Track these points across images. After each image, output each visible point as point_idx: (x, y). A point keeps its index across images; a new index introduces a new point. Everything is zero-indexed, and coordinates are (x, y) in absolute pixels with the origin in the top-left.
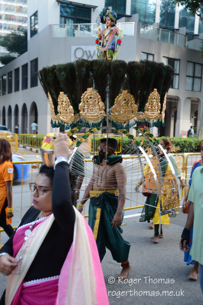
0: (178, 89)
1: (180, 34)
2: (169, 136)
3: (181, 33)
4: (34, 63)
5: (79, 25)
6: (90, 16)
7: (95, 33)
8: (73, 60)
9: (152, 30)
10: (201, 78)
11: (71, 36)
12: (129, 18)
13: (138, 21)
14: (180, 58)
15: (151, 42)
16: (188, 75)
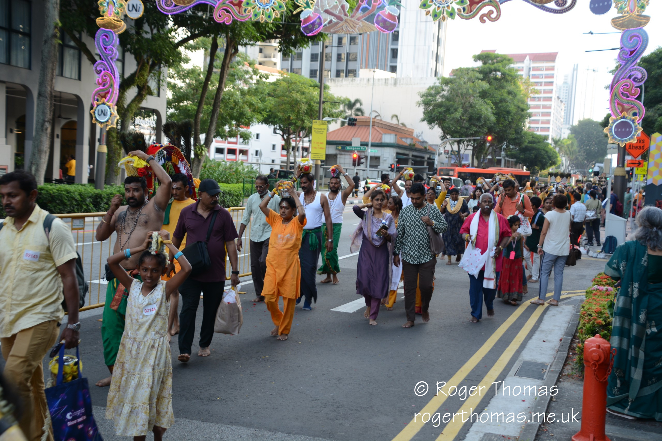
10: (29, 35)
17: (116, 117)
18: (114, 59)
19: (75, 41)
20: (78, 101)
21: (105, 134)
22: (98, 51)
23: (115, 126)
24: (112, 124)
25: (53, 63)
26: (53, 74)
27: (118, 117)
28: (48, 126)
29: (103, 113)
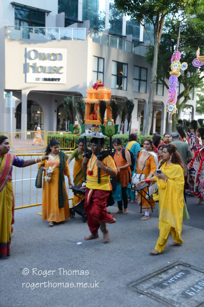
0: (126, 90)
1: (127, 41)
2: (119, 134)
5: (34, 28)
6: (44, 20)
7: (50, 36)
8: (28, 61)
9: (102, 36)
10: (146, 81)
11: (26, 38)
12: (81, 24)
13: (89, 27)
14: (128, 63)
15: (101, 46)
16: (135, 78)
17: (176, 109)
18: (176, 87)
19: (162, 81)
20: (162, 104)
21: (171, 116)
22: (170, 85)
23: (175, 113)
24: (174, 112)
25: (154, 90)
26: (153, 94)
27: (177, 109)
28: (151, 114)
29: (171, 108)
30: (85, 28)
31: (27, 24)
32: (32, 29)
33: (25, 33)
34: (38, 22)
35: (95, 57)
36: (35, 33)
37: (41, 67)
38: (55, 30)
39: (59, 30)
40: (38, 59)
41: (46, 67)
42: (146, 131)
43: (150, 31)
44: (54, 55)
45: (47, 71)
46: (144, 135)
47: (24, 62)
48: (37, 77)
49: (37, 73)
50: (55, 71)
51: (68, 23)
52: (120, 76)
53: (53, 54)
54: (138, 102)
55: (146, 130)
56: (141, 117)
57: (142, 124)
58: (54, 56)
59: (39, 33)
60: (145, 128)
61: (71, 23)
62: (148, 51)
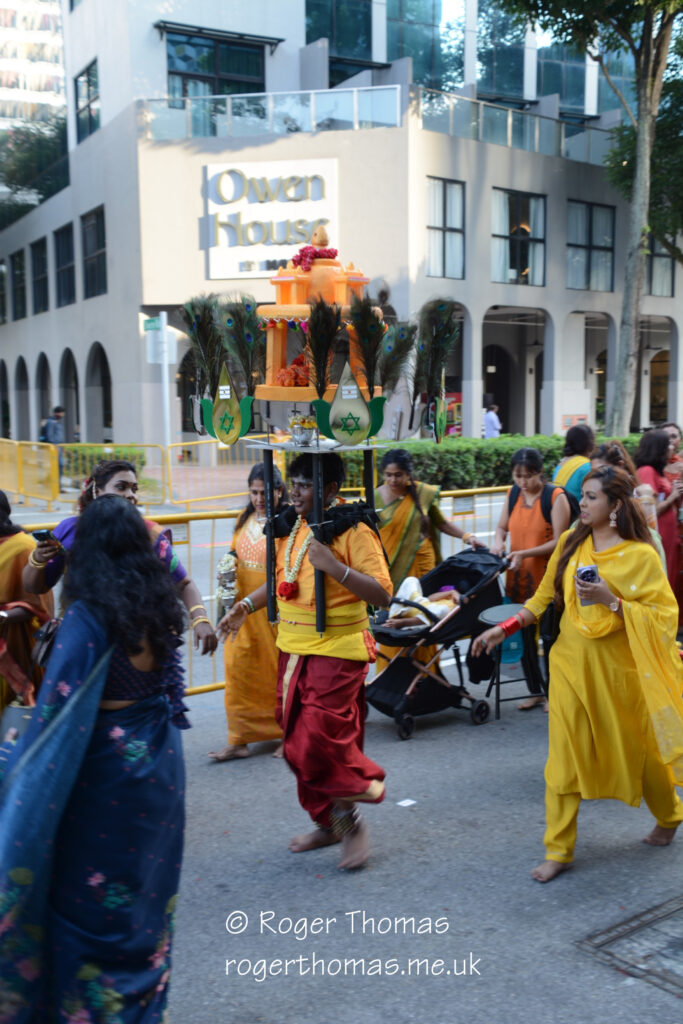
0: (544, 285)
1: (541, 117)
2: (523, 432)
3: (544, 112)
4: (93, 221)
5: (229, 98)
6: (260, 70)
7: (281, 122)
8: (213, 208)
9: (455, 106)
10: (611, 249)
11: (205, 135)
12: (384, 71)
13: (410, 80)
14: (546, 192)
15: (454, 142)
16: (572, 241)
19: (667, 247)
20: (671, 324)
26: (638, 294)
28: (633, 361)
30: (398, 87)
31: (207, 87)
32: (223, 102)
33: (200, 116)
34: (244, 78)
35: (432, 181)
36: (235, 114)
37: (255, 225)
38: (298, 97)
39: (313, 98)
40: (244, 200)
41: (270, 225)
42: (616, 422)
43: (621, 75)
44: (295, 181)
45: (276, 236)
46: (609, 435)
47: (201, 214)
48: (244, 260)
49: (243, 245)
50: (302, 234)
51: (339, 73)
52: (521, 238)
53: (293, 179)
54: (587, 324)
55: (616, 416)
56: (599, 375)
57: (601, 398)
58: (296, 185)
59: (247, 114)
60: (614, 410)
61: (350, 72)
62: (617, 145)
